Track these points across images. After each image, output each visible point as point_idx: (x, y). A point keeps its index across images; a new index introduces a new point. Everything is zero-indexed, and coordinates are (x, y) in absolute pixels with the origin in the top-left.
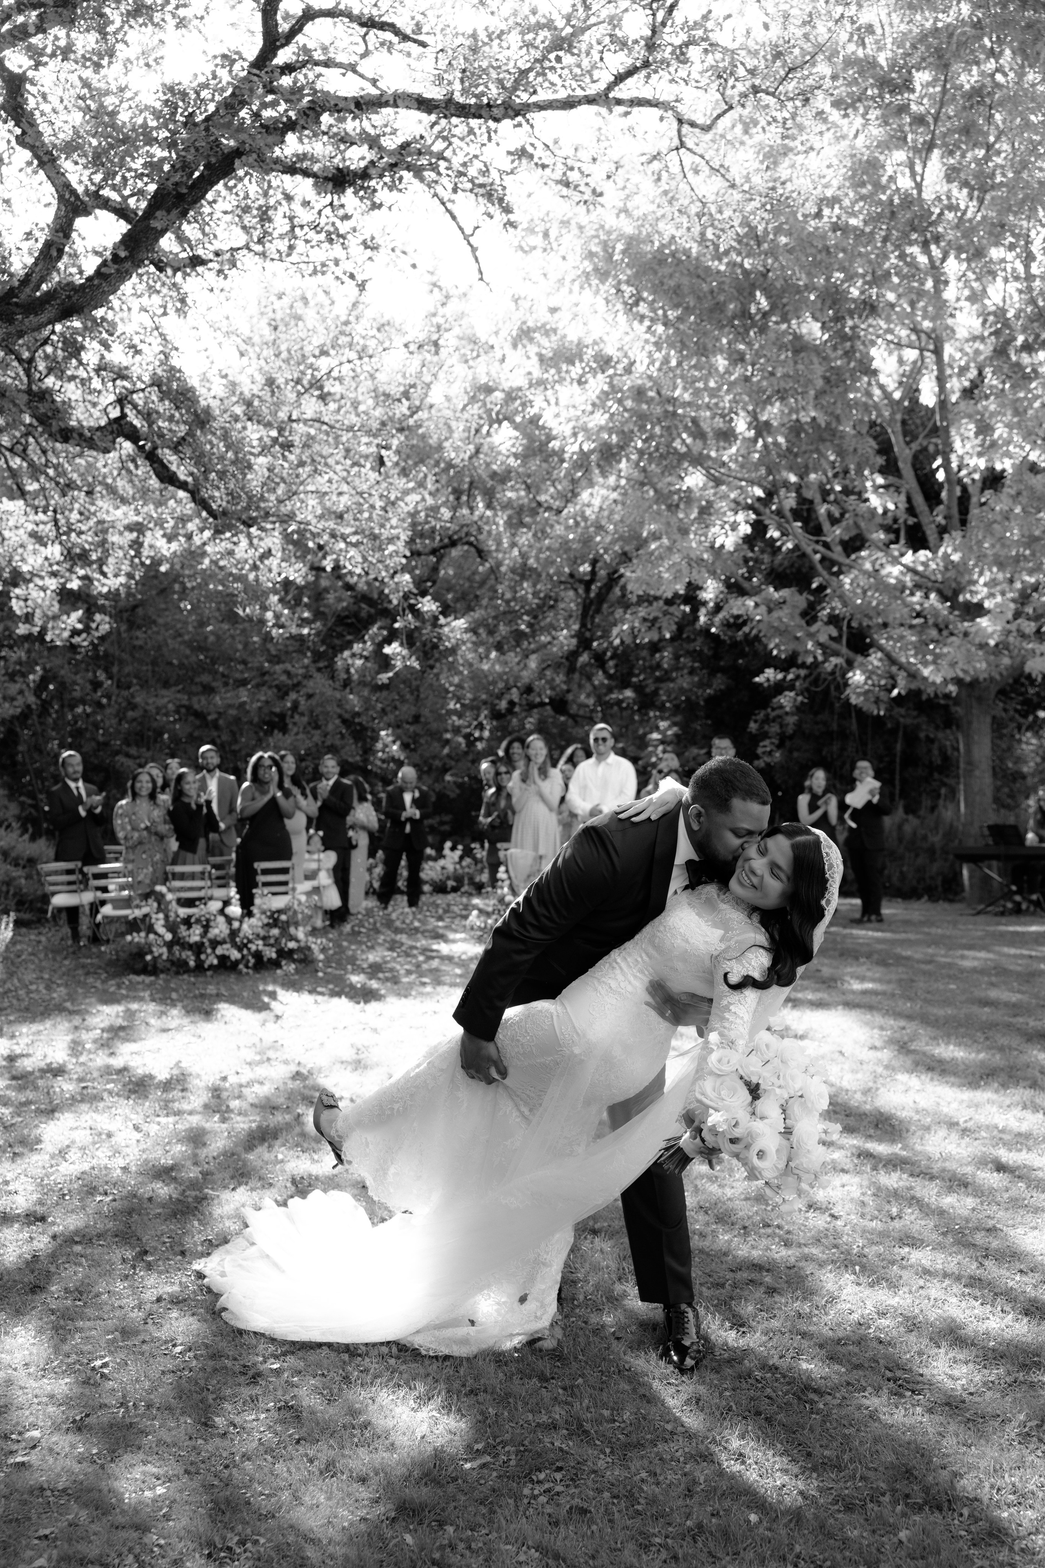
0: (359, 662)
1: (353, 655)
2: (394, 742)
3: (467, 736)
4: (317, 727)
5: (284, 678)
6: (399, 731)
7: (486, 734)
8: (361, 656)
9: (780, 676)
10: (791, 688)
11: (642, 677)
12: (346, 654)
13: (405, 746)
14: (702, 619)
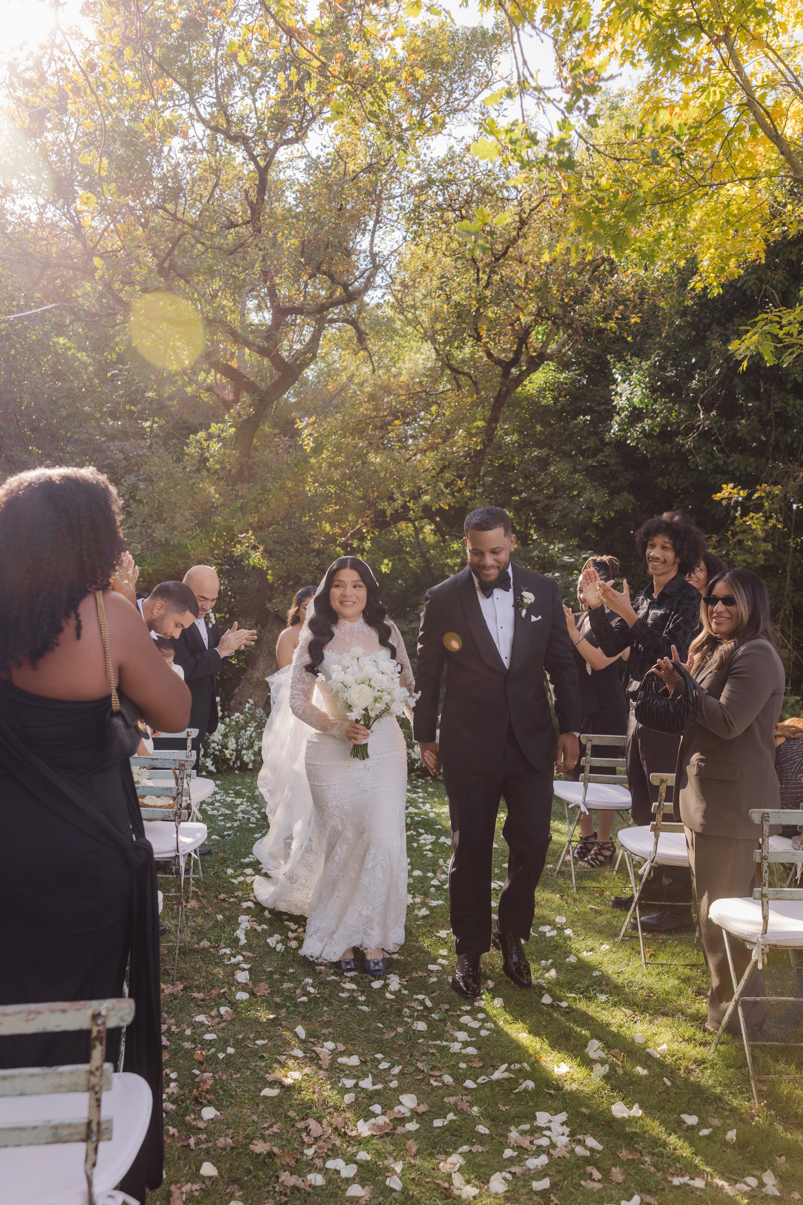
0: (215, 446)
1: (210, 437)
2: (255, 548)
3: (344, 546)
4: (161, 520)
5: (119, 456)
6: (263, 534)
7: (368, 545)
8: (220, 439)
9: (743, 493)
10: (758, 507)
11: (524, 495)
12: (202, 435)
13: (268, 553)
14: (616, 427)
